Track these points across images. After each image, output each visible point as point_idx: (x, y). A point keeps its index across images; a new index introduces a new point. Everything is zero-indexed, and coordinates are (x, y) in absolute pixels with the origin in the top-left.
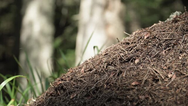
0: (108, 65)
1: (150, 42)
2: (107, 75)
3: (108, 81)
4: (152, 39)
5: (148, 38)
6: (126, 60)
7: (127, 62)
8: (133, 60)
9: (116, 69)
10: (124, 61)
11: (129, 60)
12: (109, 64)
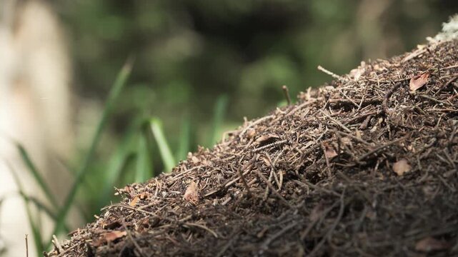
0: (290, 176)
1: (433, 103)
2: (295, 213)
3: (310, 233)
4: (440, 93)
5: (422, 88)
6: (362, 163)
7: (364, 168)
8: (385, 160)
9: (335, 193)
10: (354, 165)
11: (371, 161)
12: (292, 175)
